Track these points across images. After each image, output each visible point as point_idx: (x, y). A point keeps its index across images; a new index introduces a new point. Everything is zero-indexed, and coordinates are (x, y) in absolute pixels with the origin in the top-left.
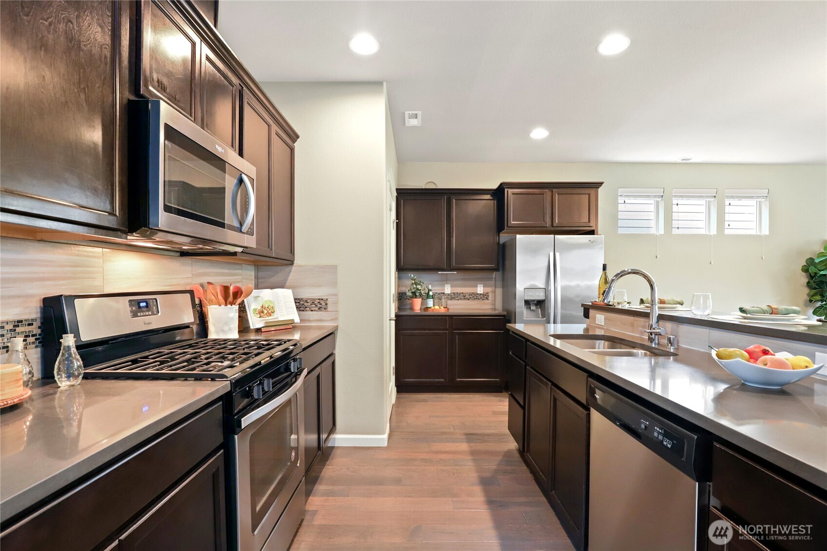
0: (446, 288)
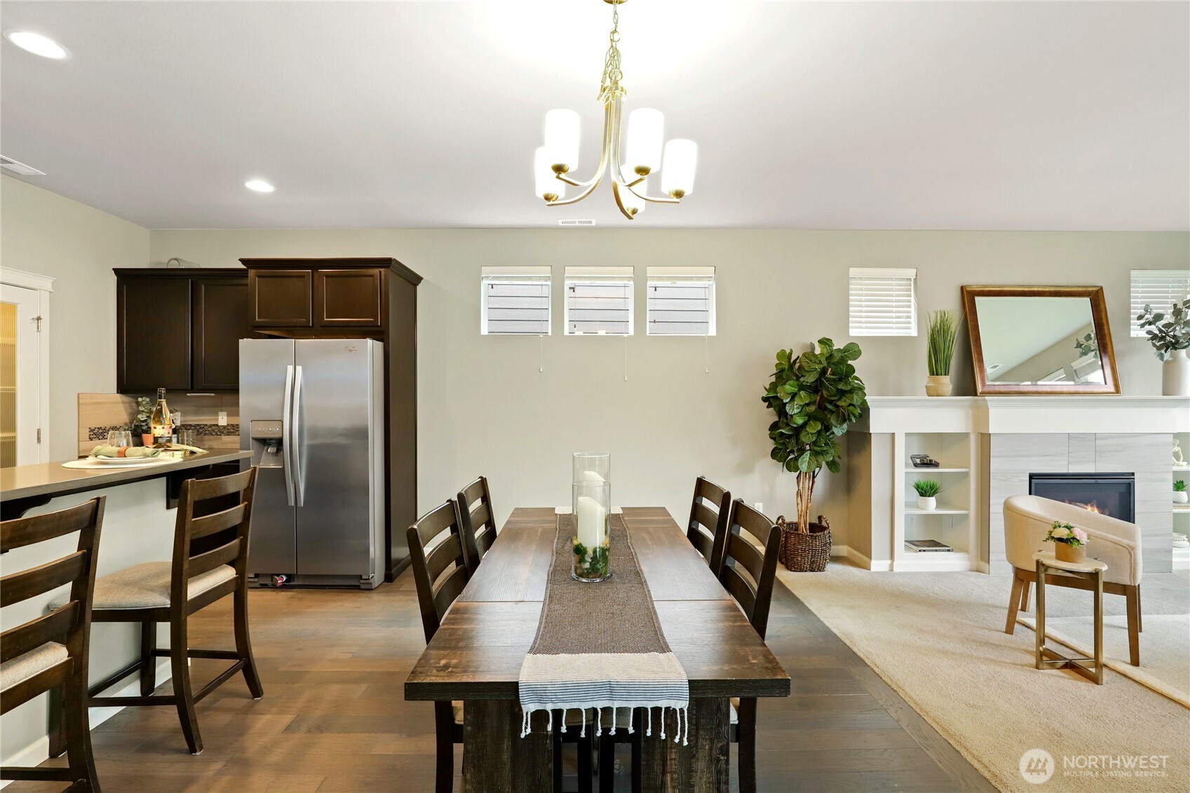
0: (220, 418)
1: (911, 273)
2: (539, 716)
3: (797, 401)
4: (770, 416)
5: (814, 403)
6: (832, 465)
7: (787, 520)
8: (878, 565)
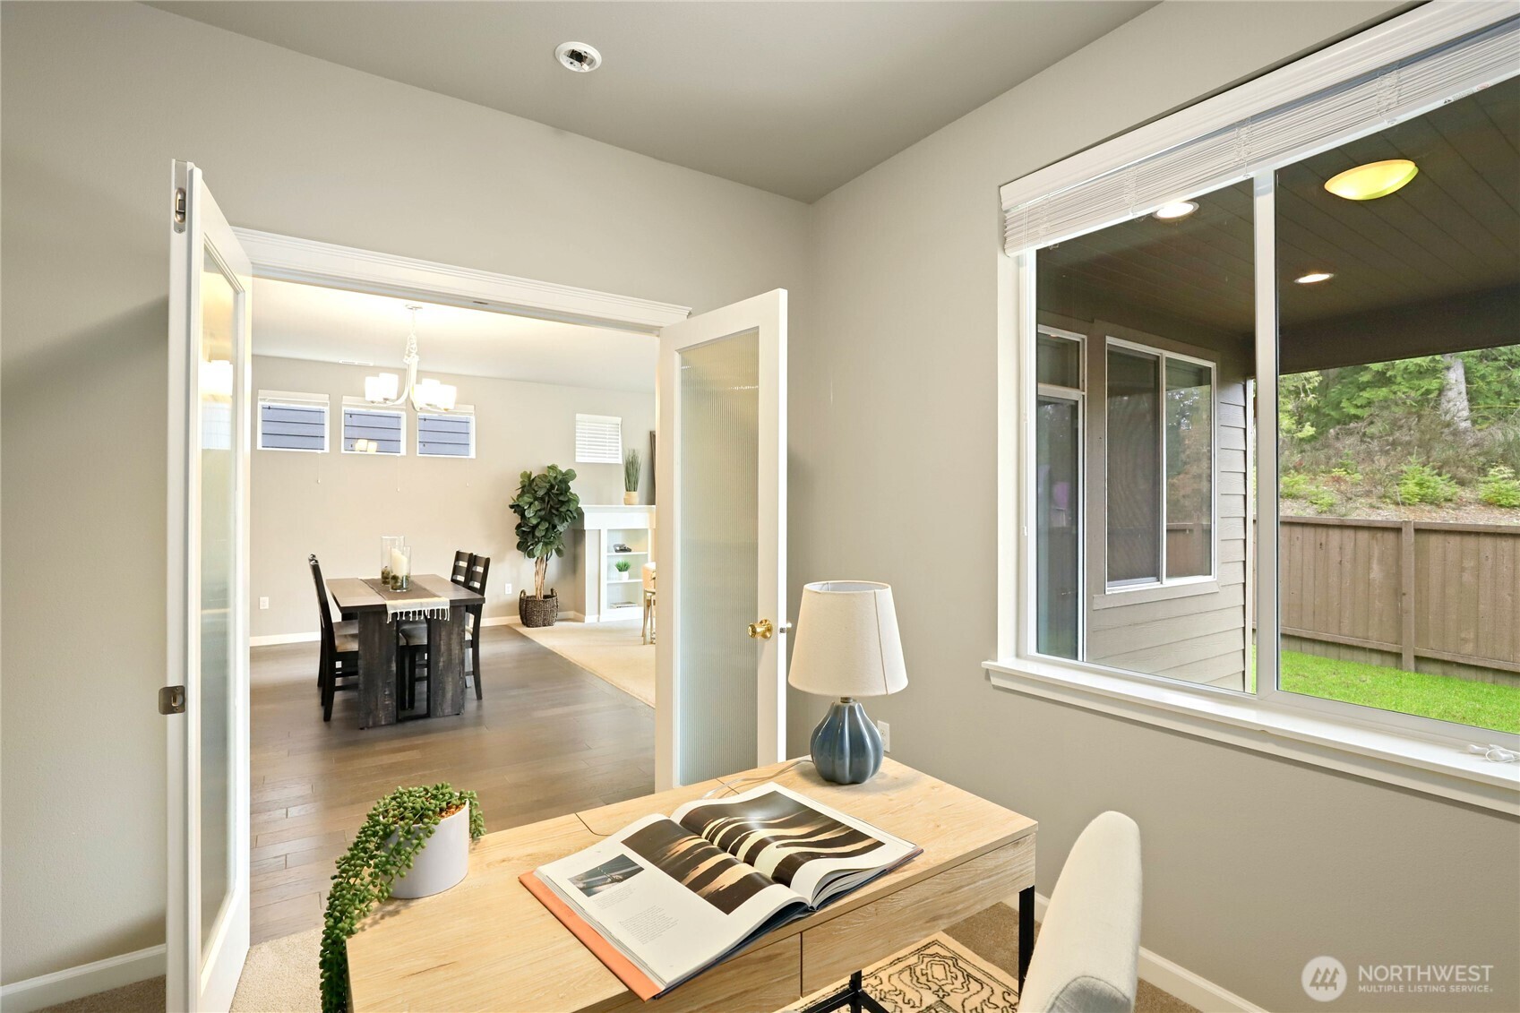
1: (618, 420)
2: (395, 615)
3: (533, 508)
4: (517, 519)
5: (544, 509)
6: (559, 552)
7: (528, 594)
8: (590, 618)
